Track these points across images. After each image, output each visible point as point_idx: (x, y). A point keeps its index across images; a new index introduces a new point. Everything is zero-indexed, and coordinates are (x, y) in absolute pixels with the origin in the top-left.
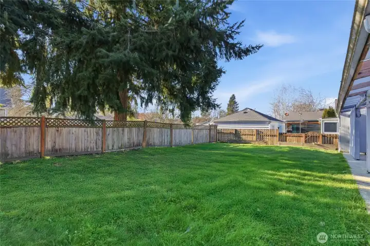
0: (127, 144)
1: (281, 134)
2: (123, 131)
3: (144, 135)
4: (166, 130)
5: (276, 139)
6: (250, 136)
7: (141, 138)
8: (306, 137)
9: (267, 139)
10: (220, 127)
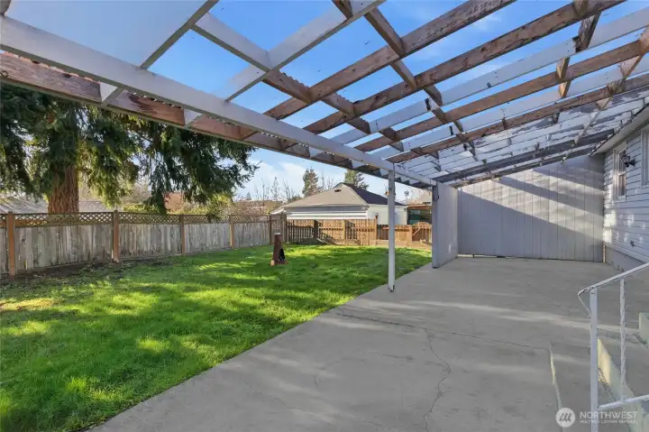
0: (72, 256)
1: (379, 227)
2: (60, 232)
3: (114, 238)
4: (169, 227)
5: (373, 234)
6: (337, 232)
7: (106, 243)
8: (414, 231)
9: (360, 235)
10: (293, 217)
